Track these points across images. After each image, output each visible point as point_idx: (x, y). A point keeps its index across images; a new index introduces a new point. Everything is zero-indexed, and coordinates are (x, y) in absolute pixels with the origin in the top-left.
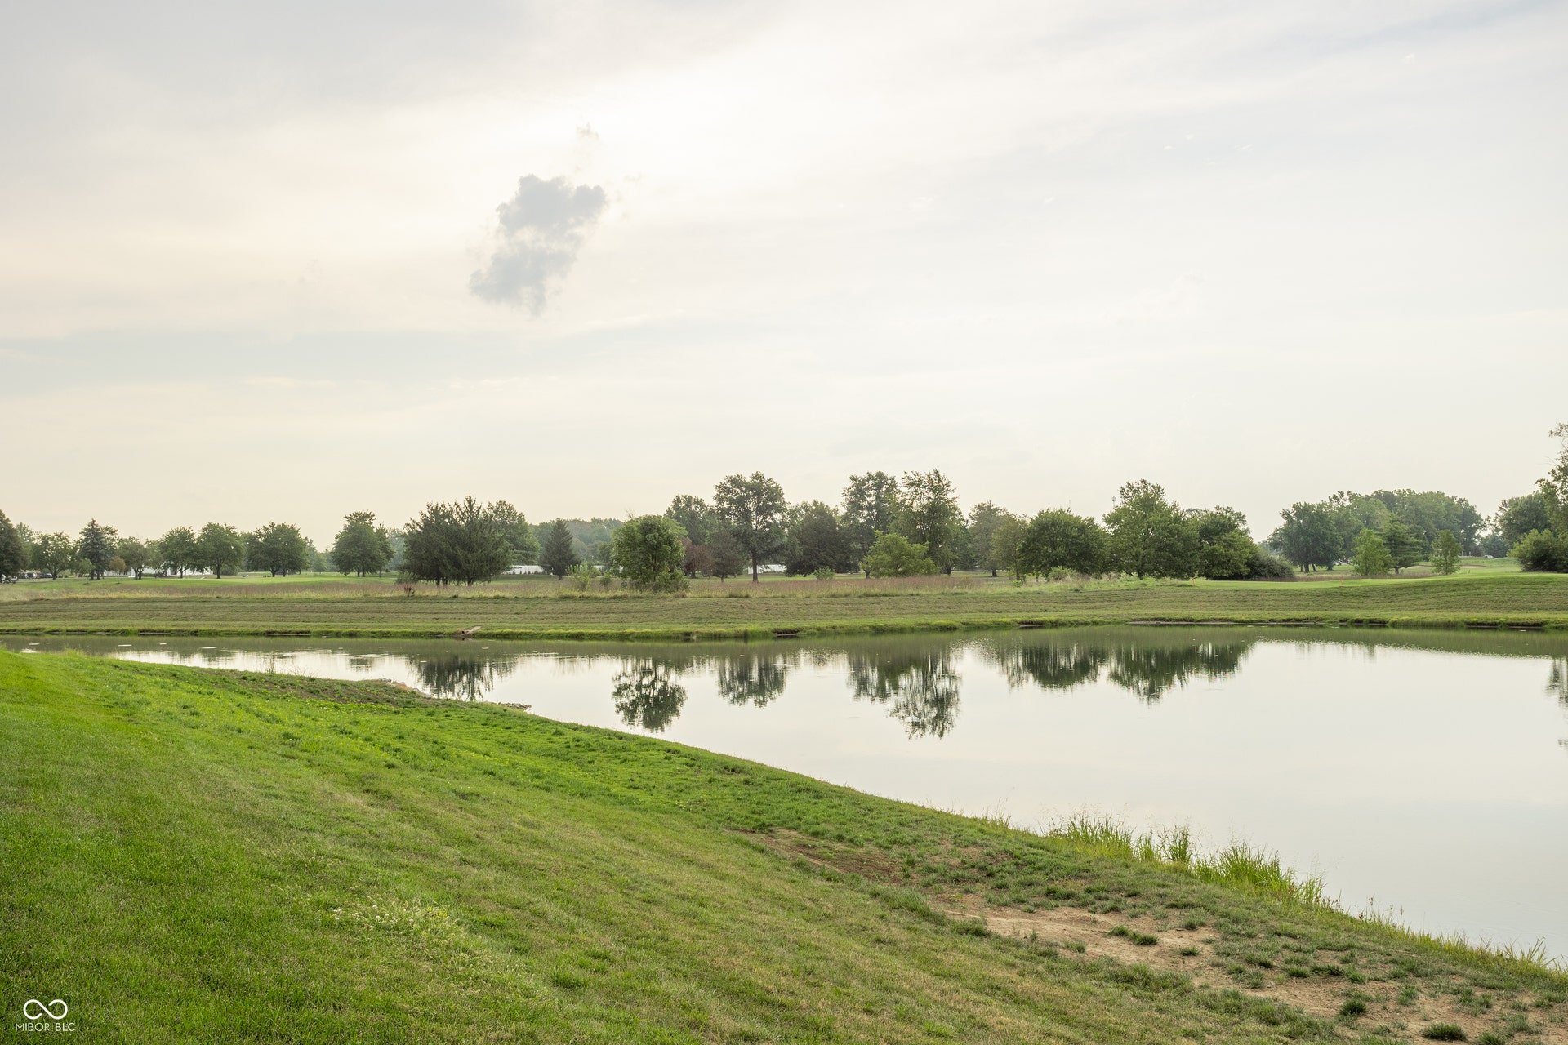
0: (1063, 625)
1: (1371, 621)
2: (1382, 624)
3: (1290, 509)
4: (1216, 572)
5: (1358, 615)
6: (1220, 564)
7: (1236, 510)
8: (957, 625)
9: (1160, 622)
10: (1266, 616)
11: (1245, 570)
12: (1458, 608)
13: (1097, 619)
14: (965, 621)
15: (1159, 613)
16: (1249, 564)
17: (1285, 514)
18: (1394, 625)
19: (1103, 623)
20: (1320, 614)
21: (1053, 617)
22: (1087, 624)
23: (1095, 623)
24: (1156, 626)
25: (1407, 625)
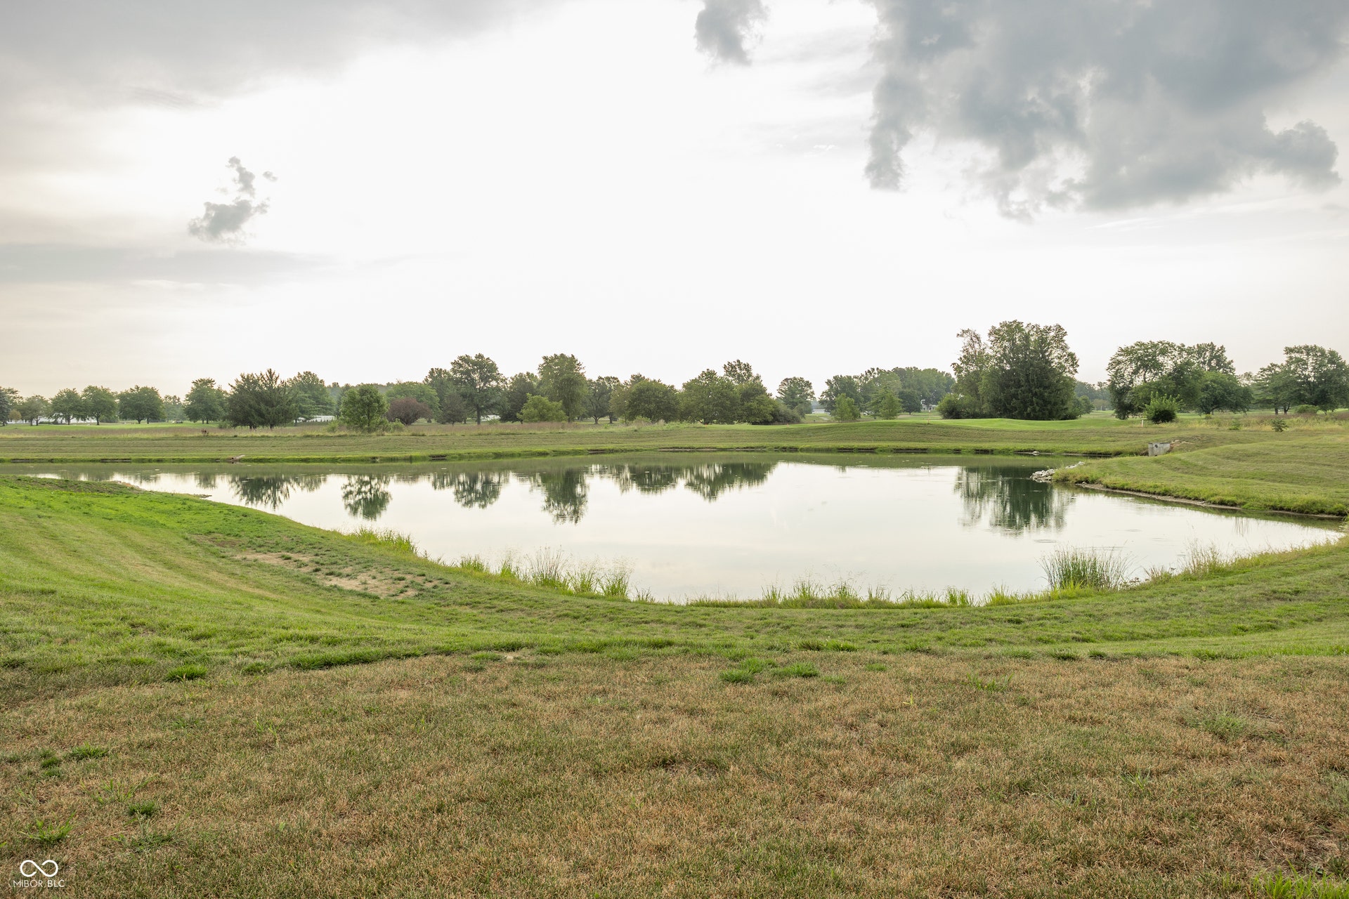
0: (617, 451)
1: (790, 448)
2: (795, 450)
3: (832, 379)
4: (753, 419)
5: (785, 444)
6: (754, 415)
7: (805, 380)
8: (548, 451)
9: (675, 449)
10: (735, 445)
11: (770, 418)
12: (841, 440)
13: (639, 448)
14: (555, 449)
15: (676, 444)
16: (773, 414)
17: (829, 382)
18: (802, 450)
19: (642, 450)
20: (765, 444)
21: (611, 446)
22: (632, 451)
23: (637, 450)
24: (673, 452)
25: (808, 450)
